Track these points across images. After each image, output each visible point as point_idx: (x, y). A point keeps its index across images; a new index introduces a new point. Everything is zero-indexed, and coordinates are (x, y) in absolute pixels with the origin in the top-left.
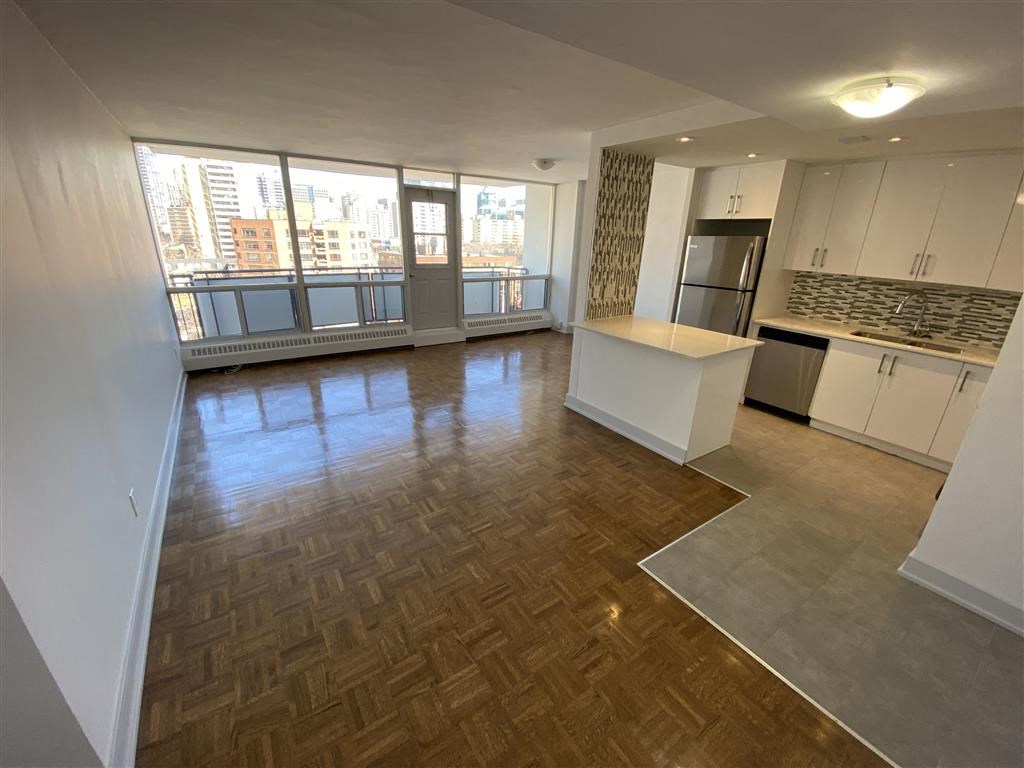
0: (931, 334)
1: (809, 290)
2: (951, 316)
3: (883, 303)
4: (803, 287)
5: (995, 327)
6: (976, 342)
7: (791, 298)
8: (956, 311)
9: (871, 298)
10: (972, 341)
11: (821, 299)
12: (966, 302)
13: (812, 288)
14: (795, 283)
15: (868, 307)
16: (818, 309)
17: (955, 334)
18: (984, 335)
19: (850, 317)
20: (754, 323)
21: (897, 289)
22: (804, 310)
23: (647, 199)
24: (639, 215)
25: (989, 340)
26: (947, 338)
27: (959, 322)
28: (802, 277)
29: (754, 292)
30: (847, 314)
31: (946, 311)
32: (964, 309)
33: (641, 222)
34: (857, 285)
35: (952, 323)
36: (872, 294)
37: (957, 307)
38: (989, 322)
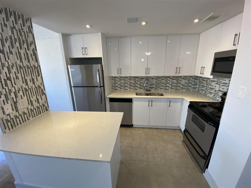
0: (151, 90)
1: (117, 82)
2: (153, 84)
3: (137, 83)
4: (115, 81)
5: (163, 85)
6: (160, 90)
7: (112, 85)
8: (154, 83)
9: (134, 82)
10: (159, 90)
11: (121, 84)
12: (156, 80)
13: (118, 81)
14: (112, 80)
15: (134, 85)
16: (121, 88)
17: (155, 89)
18: (161, 88)
19: (130, 89)
20: (107, 98)
21: (140, 79)
22: (117, 88)
23: (33, 42)
24: (30, 52)
25: (163, 89)
26: (154, 90)
27: (155, 85)
28: (115, 78)
29: (104, 86)
30: (129, 88)
31: (152, 83)
32: (156, 82)
33: (34, 57)
34: (129, 79)
35: (154, 86)
36: (134, 81)
37: (154, 81)
38: (162, 84)
